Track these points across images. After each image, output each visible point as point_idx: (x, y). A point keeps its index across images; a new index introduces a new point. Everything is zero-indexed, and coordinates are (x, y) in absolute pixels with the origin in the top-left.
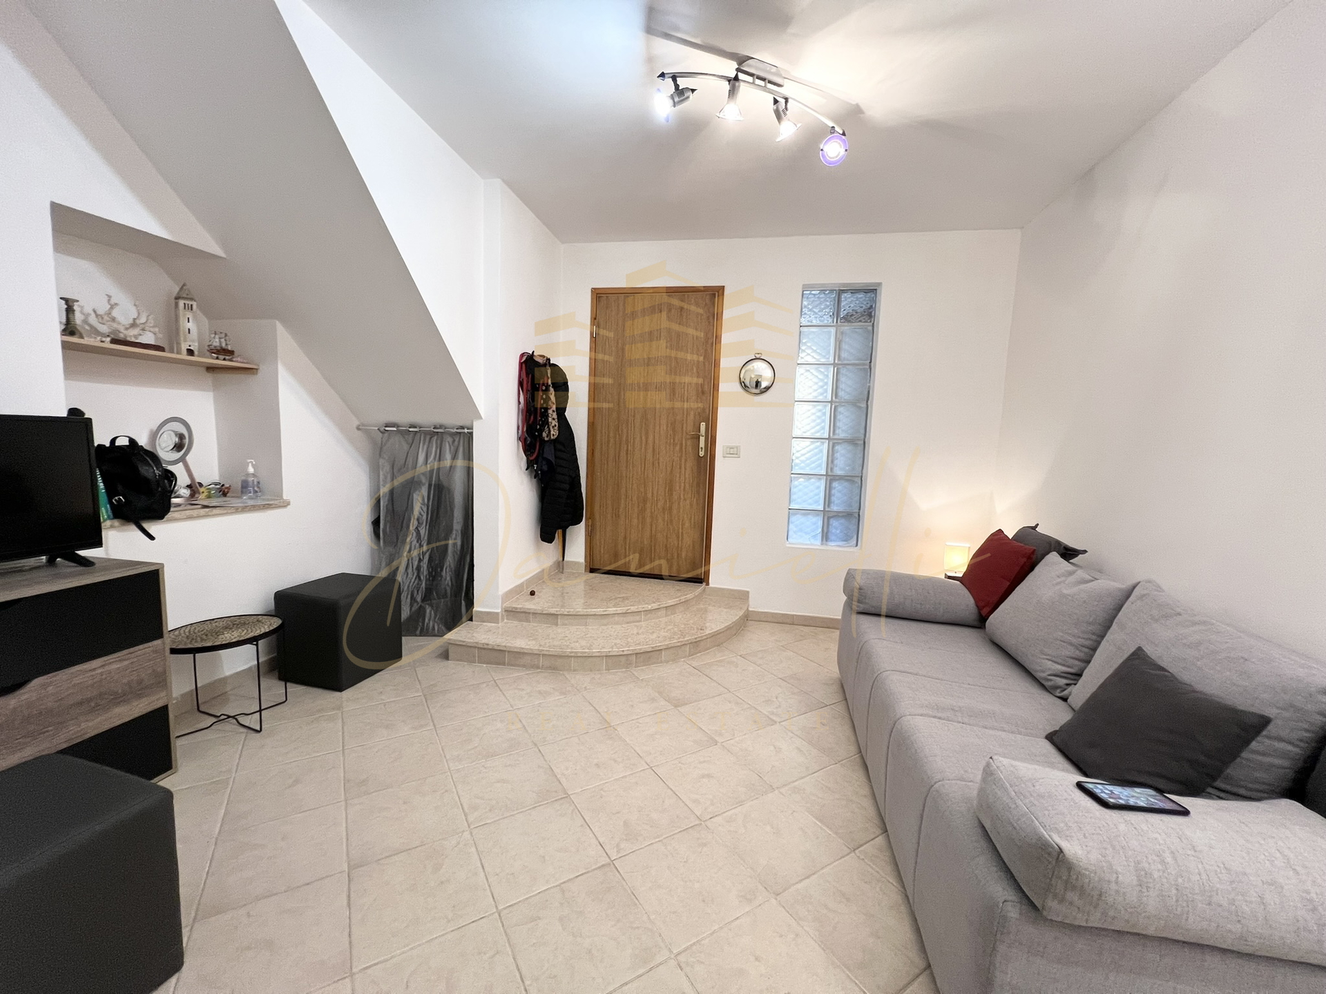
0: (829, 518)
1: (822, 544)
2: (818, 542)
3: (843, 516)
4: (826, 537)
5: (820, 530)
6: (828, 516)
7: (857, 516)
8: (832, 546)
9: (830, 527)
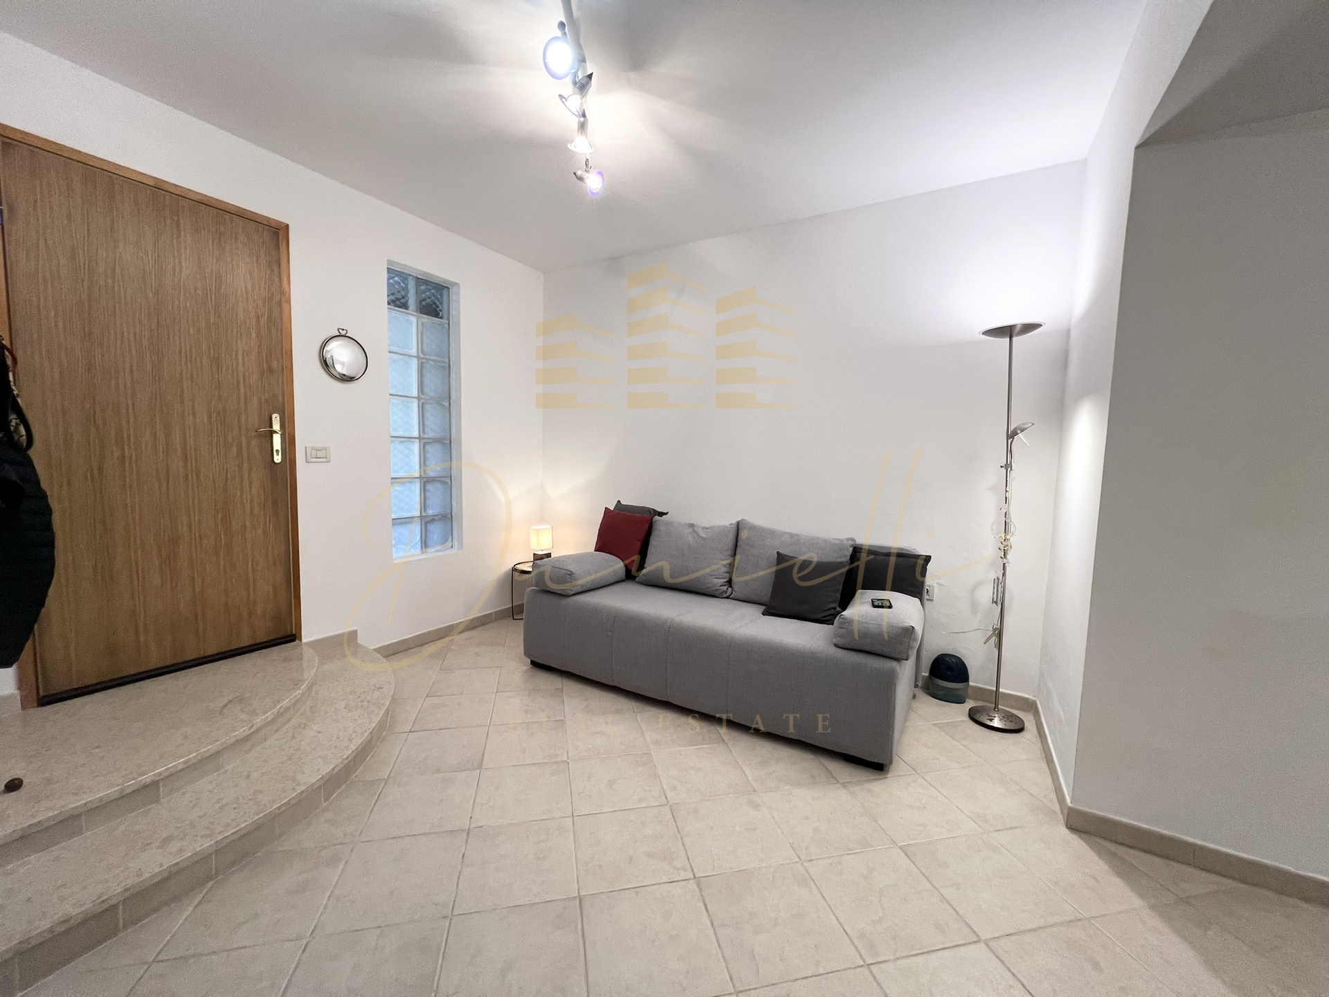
0: (426, 523)
1: (422, 553)
2: (419, 551)
3: (438, 520)
4: (425, 544)
5: (419, 538)
6: (426, 521)
7: (450, 516)
8: (432, 552)
9: (428, 532)
